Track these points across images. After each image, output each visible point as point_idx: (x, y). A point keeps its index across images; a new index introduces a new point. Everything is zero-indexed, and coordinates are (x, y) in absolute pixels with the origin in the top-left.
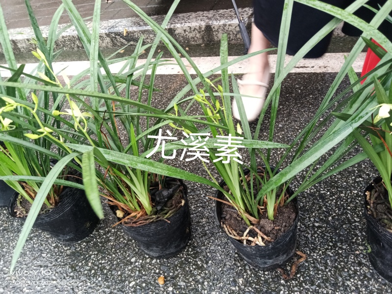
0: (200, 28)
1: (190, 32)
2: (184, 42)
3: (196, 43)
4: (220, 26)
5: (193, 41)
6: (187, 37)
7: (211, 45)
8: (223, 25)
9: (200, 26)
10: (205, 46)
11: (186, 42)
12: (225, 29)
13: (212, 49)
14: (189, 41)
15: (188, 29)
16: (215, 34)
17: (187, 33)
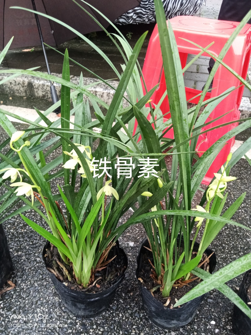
0: (23, 83)
1: (15, 85)
2: (10, 92)
3: (20, 95)
4: (40, 85)
5: (18, 93)
6: (13, 89)
7: (32, 99)
8: (43, 84)
9: (23, 82)
10: (26, 99)
11: (12, 92)
12: (44, 88)
13: (31, 102)
14: (14, 92)
15: (13, 82)
16: (36, 91)
17: (12, 85)
